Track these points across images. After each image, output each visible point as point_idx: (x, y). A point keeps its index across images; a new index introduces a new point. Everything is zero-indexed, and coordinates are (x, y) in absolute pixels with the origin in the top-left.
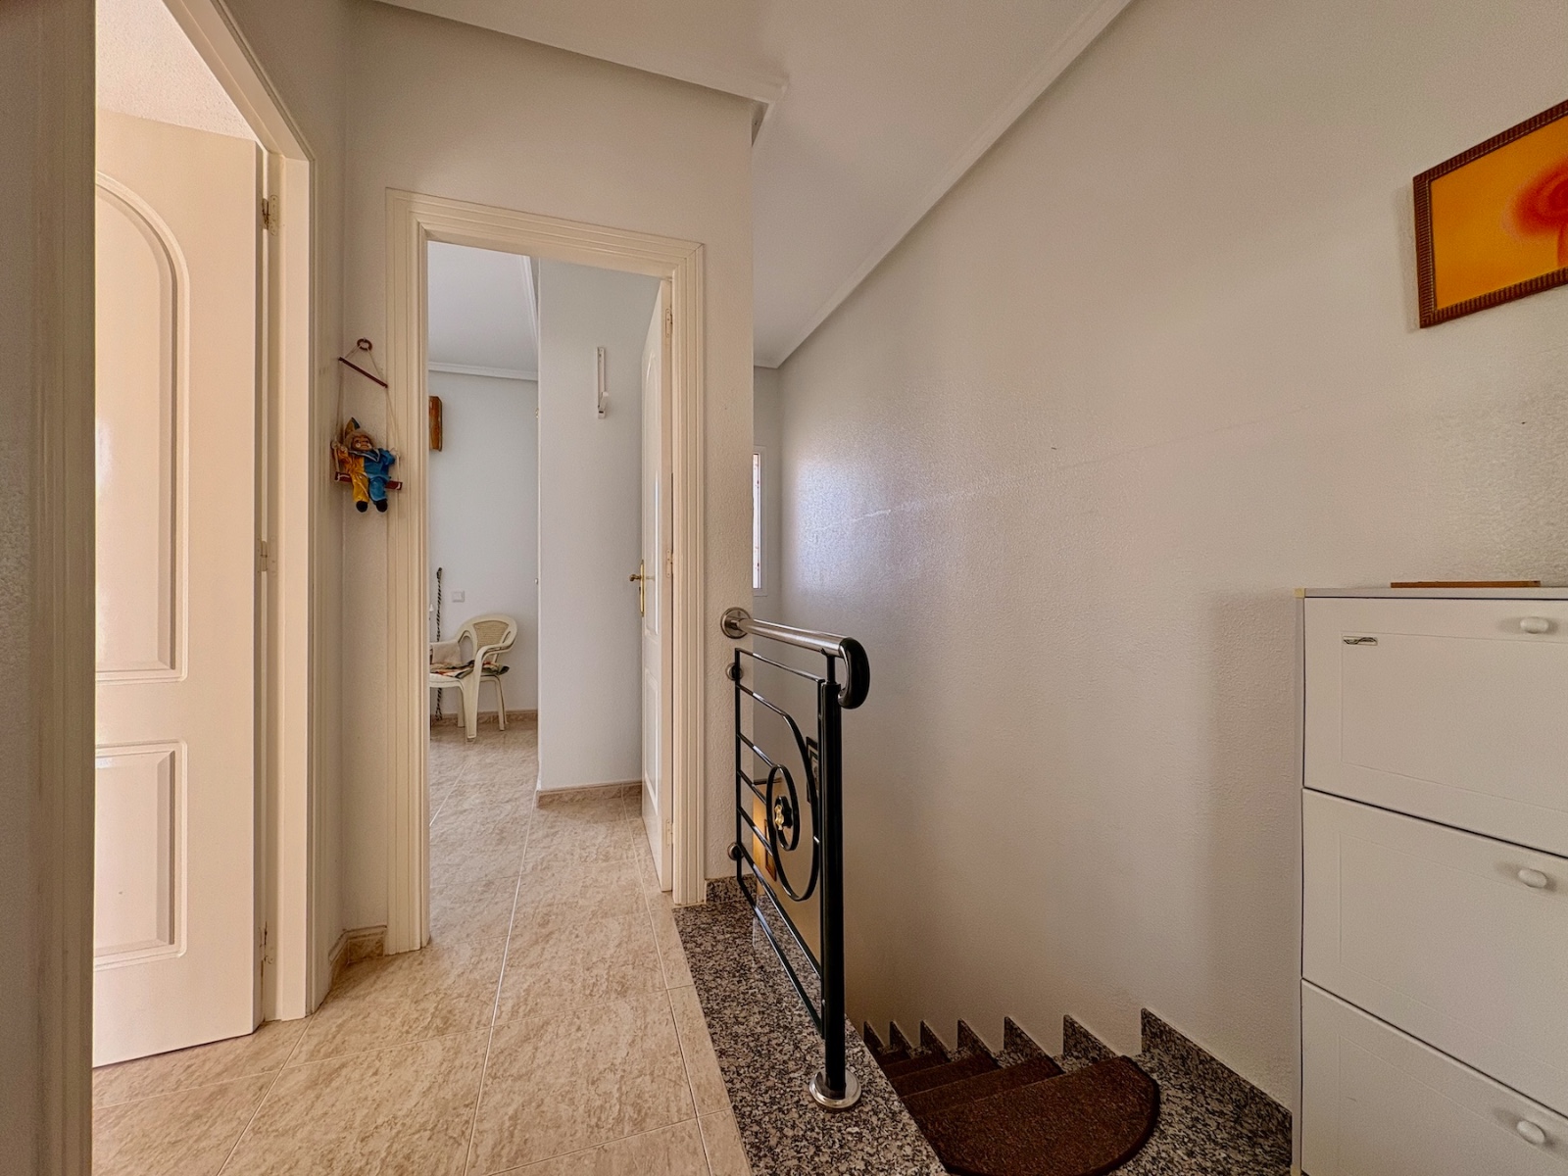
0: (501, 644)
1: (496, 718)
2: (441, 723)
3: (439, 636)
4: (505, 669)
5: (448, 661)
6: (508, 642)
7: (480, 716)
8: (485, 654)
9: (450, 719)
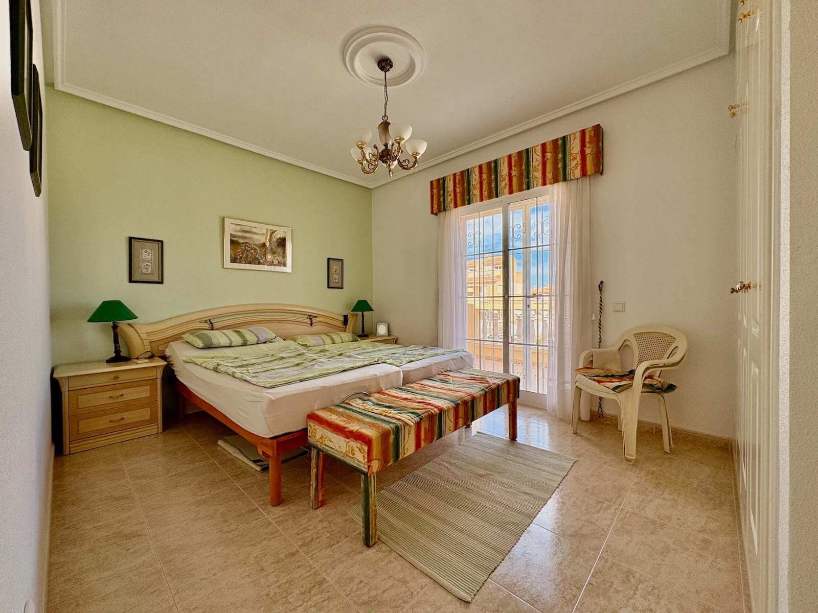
0: (665, 361)
1: (659, 431)
2: (600, 420)
3: (600, 342)
4: (671, 388)
5: (608, 367)
6: (676, 358)
7: (641, 425)
8: (647, 369)
9: (611, 420)
